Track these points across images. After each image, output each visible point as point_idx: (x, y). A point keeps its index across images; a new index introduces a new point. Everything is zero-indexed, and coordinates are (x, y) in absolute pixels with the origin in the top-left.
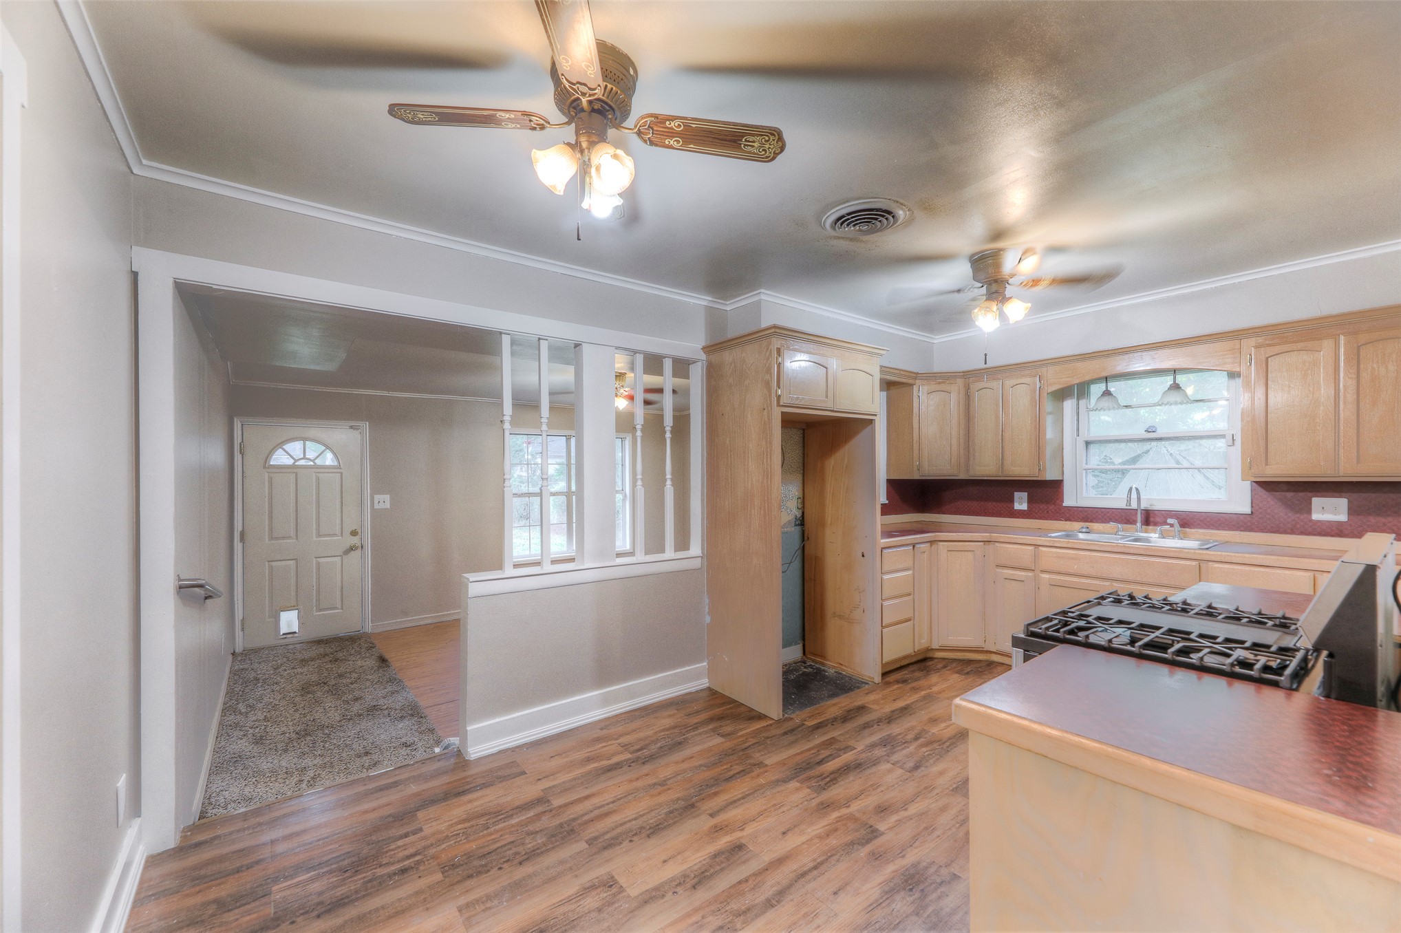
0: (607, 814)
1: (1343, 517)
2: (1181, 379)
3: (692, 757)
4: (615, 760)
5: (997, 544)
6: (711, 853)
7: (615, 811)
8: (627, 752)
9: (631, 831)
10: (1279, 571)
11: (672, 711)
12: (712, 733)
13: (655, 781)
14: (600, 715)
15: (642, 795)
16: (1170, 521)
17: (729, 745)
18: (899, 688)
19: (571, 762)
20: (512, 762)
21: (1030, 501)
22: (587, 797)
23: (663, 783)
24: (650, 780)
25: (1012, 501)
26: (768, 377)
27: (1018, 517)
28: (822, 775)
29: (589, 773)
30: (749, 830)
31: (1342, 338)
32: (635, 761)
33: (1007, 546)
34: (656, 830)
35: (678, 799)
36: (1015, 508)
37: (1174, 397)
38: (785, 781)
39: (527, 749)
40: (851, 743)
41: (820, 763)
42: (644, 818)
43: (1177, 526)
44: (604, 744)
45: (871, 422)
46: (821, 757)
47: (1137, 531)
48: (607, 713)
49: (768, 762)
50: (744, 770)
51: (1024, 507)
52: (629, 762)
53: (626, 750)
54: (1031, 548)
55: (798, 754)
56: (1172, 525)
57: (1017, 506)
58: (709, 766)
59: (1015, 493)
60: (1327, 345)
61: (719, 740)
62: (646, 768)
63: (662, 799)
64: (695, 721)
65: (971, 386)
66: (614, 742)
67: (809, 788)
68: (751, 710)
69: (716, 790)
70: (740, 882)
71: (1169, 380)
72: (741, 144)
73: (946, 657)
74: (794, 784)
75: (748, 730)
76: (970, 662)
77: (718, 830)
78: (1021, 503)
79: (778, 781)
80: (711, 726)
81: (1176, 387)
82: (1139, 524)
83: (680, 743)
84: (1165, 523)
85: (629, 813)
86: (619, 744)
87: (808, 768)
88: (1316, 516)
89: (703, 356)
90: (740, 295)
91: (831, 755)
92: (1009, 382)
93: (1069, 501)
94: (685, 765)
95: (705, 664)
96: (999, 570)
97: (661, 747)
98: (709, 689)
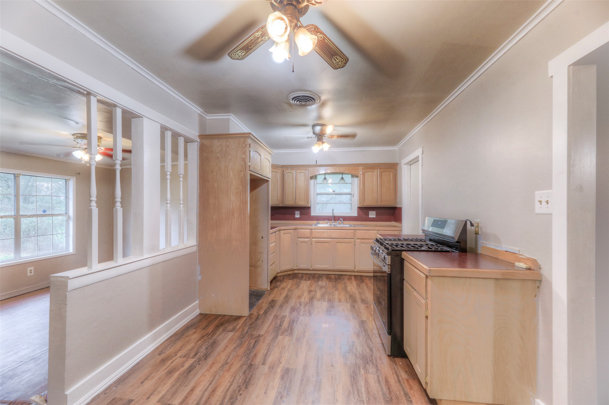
0: (214, 391)
1: (375, 216)
2: (344, 176)
3: (227, 346)
4: (187, 365)
5: (298, 230)
6: (279, 378)
7: (216, 387)
8: (189, 359)
9: (235, 391)
10: (371, 231)
11: (192, 331)
12: (225, 332)
13: (220, 365)
14: (152, 348)
15: (221, 373)
16: (341, 219)
17: (238, 334)
18: (278, 290)
19: (160, 379)
20: (113, 399)
21: (300, 215)
22: (192, 390)
23: (226, 363)
24: (219, 365)
25: (294, 214)
26: (244, 156)
27: (297, 220)
28: (286, 330)
29: (178, 379)
30: (283, 361)
31: (379, 169)
32: (199, 360)
33: (301, 230)
34: (247, 383)
35: (242, 366)
36: (296, 217)
37: (342, 181)
38: (276, 337)
39: (116, 387)
40: (283, 314)
41: (280, 325)
42: (235, 382)
43: (342, 220)
44: (171, 361)
45: (268, 181)
46: (279, 323)
47: (332, 223)
48: (156, 345)
49: (261, 334)
50: (256, 341)
51: (299, 216)
52: (197, 362)
53: (188, 358)
54: (310, 230)
55: (269, 326)
56: (341, 220)
57: (296, 216)
58: (240, 345)
59: (296, 212)
60: (376, 170)
61: (231, 334)
62: (210, 361)
63: (234, 369)
64: (211, 330)
65: (285, 171)
66: (176, 357)
67: (287, 336)
68: (232, 316)
69: (254, 353)
70: (301, 381)
71: (340, 176)
72: (333, 57)
73: (281, 275)
74: (280, 338)
75: (240, 324)
76: (289, 275)
77: (272, 368)
78: (297, 215)
79: (273, 339)
80: (221, 329)
81: (342, 178)
82: (333, 221)
83: (214, 343)
84: (340, 220)
85: (225, 384)
86: (180, 357)
87: (278, 329)
88: (370, 216)
89: (198, 140)
90: (218, 113)
91: (281, 321)
92: (298, 171)
93: (313, 214)
94: (228, 351)
95: (197, 302)
96: (299, 239)
97: (207, 348)
98: (201, 314)
